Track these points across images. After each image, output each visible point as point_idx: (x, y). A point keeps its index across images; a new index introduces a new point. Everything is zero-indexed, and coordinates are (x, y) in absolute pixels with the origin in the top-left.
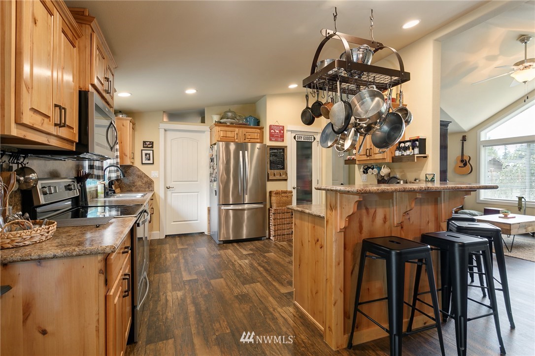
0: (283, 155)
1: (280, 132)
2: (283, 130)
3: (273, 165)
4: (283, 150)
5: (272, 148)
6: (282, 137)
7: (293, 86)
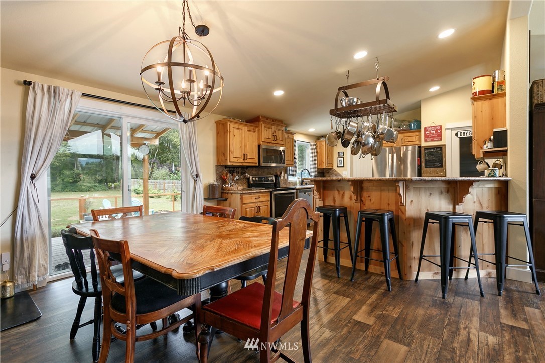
0: (441, 154)
1: (436, 131)
2: (441, 129)
3: (429, 164)
4: (441, 148)
5: (427, 148)
6: (439, 136)
7: (435, 89)
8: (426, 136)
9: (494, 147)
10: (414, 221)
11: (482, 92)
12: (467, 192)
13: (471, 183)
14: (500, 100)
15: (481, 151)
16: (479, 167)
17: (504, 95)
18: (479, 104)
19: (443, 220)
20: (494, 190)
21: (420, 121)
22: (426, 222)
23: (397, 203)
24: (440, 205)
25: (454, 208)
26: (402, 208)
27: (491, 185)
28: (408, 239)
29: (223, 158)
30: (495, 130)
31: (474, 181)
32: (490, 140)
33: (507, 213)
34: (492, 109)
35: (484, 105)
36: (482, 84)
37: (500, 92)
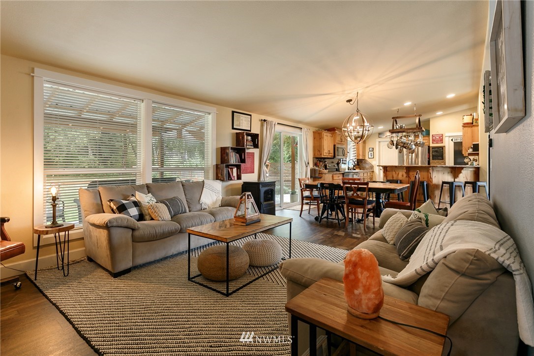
0: (443, 151)
1: (440, 138)
2: (442, 136)
3: (435, 157)
4: (442, 148)
5: (433, 148)
6: (442, 141)
7: (439, 113)
8: (433, 140)
9: (473, 151)
10: (436, 186)
11: (468, 123)
12: (461, 173)
13: (462, 168)
14: (476, 128)
15: (467, 153)
16: (466, 160)
17: (478, 126)
18: (466, 129)
19: (451, 184)
20: (473, 172)
21: (429, 131)
22: (442, 186)
23: (428, 177)
24: (449, 178)
25: (454, 180)
26: (431, 180)
27: (472, 169)
28: (433, 194)
29: (319, 153)
30: (474, 143)
31: (464, 167)
32: (471, 148)
33: (479, 181)
34: (472, 132)
35: (469, 130)
36: (468, 119)
37: (476, 124)
